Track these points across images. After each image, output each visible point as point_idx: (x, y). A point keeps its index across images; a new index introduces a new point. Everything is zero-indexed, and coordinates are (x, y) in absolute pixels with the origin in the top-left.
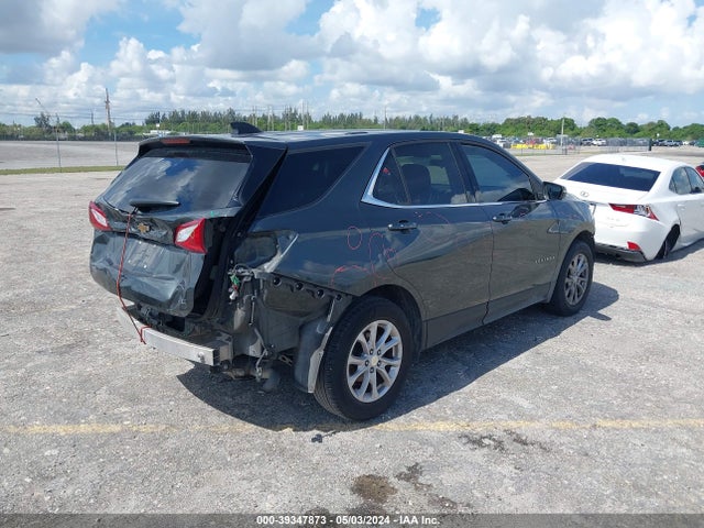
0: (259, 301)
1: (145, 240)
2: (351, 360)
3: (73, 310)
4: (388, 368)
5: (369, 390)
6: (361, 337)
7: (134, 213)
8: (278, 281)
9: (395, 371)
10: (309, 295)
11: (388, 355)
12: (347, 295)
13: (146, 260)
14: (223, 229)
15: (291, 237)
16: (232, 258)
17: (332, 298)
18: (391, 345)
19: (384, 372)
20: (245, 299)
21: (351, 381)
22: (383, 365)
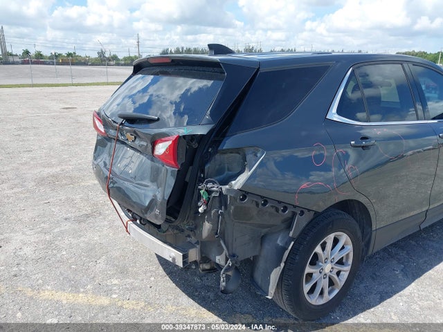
0: (226, 216)
1: (132, 148)
2: (308, 270)
3: (95, 185)
4: (338, 273)
5: (322, 293)
6: (318, 249)
7: (122, 124)
8: (245, 197)
9: (345, 275)
10: (273, 210)
11: (340, 262)
12: (309, 210)
13: (132, 165)
14: (195, 145)
15: (259, 155)
16: (203, 171)
17: (294, 214)
18: (343, 254)
19: (336, 277)
20: (213, 212)
21: (307, 288)
22: (335, 271)
